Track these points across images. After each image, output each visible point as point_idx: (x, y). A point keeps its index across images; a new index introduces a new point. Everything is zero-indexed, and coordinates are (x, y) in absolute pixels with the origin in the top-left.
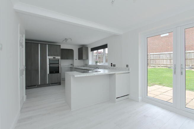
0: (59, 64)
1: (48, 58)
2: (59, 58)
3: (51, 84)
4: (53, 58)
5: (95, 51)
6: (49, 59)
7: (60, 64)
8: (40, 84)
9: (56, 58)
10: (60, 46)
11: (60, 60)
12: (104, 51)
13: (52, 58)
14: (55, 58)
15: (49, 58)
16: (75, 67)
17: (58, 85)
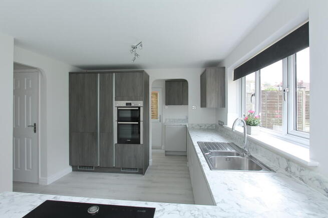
1: (115, 104)
3: (123, 169)
4: (127, 104)
5: (250, 77)
6: (118, 108)
8: (99, 165)
9: (133, 105)
12: (290, 73)
13: (125, 105)
14: (131, 103)
15: (118, 105)
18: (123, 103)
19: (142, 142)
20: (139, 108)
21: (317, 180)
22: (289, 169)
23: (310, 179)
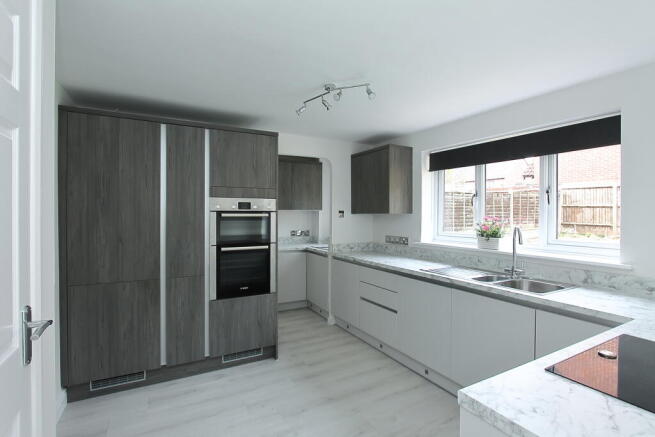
0: (268, 244)
1: (211, 205)
2: (269, 204)
3: (226, 357)
4: (241, 205)
6: (219, 213)
7: (273, 239)
8: (163, 362)
9: (254, 207)
10: (274, 136)
11: (273, 215)
13: (235, 207)
14: (249, 204)
15: (218, 208)
16: (335, 251)
17: (259, 359)
18: (230, 204)
19: (273, 288)
20: (269, 212)
21: (637, 282)
22: (589, 280)
23: (626, 284)
